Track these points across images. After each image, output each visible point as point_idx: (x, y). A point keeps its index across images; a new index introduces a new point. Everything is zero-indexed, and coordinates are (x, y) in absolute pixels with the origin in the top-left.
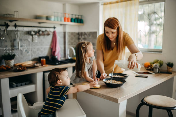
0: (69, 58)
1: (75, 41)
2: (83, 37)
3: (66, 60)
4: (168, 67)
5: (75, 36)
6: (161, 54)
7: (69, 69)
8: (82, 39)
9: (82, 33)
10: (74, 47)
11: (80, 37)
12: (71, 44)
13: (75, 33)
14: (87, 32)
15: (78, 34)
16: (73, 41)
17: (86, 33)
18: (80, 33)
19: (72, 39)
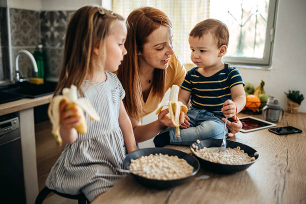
0: (21, 80)
1: (33, 35)
2: (56, 24)
3: (11, 86)
4: (292, 103)
5: (32, 21)
6: (269, 70)
7: (22, 115)
8: (52, 29)
9: (52, 13)
10: (33, 52)
11: (48, 24)
12: (23, 41)
13: (32, 12)
14: (68, 12)
15: (42, 15)
16: (28, 35)
17: (65, 14)
18: (46, 14)
19: (24, 28)
